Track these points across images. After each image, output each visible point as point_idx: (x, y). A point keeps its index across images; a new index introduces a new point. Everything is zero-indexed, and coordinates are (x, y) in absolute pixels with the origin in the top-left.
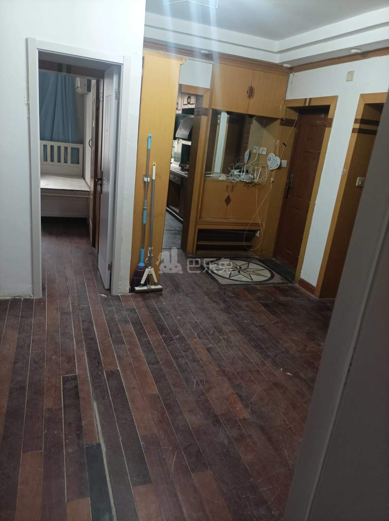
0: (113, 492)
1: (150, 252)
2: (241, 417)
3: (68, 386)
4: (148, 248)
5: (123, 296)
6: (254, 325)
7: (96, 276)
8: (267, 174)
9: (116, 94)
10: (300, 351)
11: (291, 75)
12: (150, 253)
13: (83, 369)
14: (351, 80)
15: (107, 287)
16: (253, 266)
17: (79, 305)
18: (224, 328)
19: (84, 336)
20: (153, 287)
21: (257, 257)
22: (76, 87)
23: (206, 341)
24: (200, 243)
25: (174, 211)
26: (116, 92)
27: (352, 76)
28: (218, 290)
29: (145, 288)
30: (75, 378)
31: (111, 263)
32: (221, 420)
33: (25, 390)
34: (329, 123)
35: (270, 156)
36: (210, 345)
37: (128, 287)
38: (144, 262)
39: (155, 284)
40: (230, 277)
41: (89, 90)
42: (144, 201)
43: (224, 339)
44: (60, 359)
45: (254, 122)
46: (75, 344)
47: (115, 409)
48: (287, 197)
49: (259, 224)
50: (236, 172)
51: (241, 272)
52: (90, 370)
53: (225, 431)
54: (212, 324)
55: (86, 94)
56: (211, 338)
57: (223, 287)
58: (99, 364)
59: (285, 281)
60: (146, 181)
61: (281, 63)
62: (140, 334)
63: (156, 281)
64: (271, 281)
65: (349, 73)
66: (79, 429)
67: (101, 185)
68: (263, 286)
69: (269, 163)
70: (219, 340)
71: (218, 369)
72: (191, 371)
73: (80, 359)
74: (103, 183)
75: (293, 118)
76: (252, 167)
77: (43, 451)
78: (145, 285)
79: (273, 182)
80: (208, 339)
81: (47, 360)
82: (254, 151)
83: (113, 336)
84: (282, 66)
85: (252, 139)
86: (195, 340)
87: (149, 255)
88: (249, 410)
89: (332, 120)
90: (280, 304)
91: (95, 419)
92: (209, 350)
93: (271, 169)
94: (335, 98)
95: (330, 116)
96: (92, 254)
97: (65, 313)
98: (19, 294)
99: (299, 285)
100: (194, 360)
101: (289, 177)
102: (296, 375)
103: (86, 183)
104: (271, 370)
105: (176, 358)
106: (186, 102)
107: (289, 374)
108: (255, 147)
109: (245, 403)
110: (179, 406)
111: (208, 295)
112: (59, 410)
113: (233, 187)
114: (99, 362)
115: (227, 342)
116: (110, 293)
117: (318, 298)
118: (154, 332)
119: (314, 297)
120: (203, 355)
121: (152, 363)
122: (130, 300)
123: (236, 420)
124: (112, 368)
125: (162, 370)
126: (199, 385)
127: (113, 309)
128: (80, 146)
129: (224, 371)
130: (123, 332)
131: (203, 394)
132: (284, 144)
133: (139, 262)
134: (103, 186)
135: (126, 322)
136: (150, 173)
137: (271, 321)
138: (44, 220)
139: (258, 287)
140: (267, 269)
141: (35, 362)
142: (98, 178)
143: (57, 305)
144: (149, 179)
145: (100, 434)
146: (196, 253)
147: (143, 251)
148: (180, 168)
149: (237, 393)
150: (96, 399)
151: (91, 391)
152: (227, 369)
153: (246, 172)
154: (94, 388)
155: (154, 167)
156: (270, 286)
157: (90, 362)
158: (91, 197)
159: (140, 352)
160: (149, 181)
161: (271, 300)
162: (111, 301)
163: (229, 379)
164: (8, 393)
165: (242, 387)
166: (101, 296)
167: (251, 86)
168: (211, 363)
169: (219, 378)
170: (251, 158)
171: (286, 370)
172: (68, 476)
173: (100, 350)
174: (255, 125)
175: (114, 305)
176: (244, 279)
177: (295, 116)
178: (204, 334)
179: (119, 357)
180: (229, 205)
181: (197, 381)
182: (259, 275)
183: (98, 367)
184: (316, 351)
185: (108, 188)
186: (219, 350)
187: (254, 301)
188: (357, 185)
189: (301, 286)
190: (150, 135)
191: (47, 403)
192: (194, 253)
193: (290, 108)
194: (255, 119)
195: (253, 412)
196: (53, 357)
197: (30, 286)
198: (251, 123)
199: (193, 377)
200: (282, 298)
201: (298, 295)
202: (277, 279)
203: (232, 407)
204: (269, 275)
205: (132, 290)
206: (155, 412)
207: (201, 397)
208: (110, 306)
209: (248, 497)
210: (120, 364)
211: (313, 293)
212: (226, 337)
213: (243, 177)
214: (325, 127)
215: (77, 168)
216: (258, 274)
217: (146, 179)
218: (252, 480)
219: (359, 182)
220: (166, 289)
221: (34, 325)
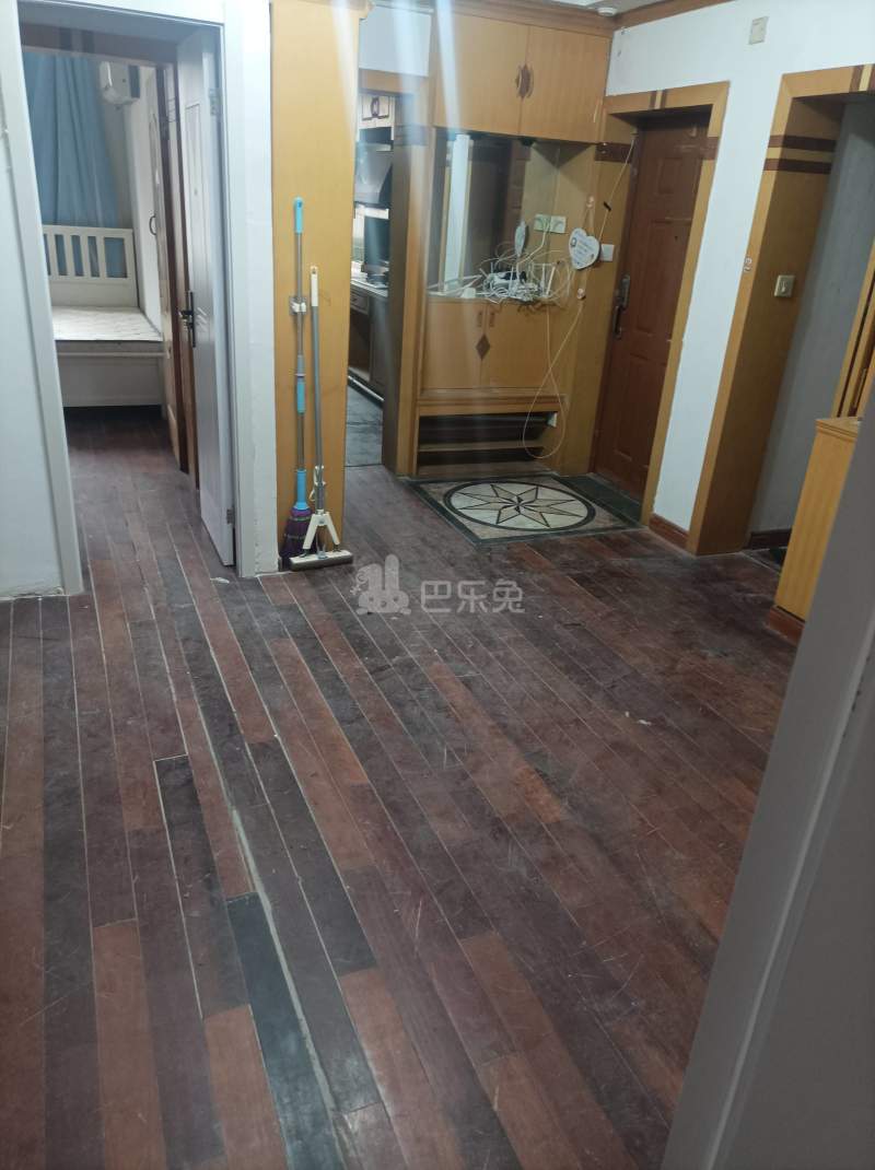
0: (297, 988)
1: (318, 477)
2: (551, 818)
3: (172, 780)
4: (313, 467)
5: (267, 579)
6: (560, 622)
7: (200, 539)
8: (569, 281)
9: (212, 103)
10: (662, 673)
11: (617, 34)
12: (319, 480)
13: (199, 742)
14: (762, 41)
15: (228, 560)
16: (546, 494)
17: (169, 605)
18: (495, 634)
19: (192, 671)
20: (331, 555)
21: (555, 473)
22: (103, 85)
23: (461, 665)
24: (427, 448)
25: (358, 379)
26: (211, 97)
27: (763, 29)
28: (475, 553)
29: (313, 558)
30: (184, 763)
31: (233, 506)
32: (509, 829)
33: (79, 796)
34: (709, 149)
35: (573, 235)
36: (470, 674)
37: (274, 557)
38: (307, 500)
39: (336, 548)
40: (498, 522)
41: (136, 93)
42: (297, 359)
43: (498, 657)
44: (146, 725)
45: (534, 154)
46: (173, 691)
47: (281, 822)
48: (617, 331)
49: (555, 397)
50: (498, 279)
51: (522, 510)
52: (214, 744)
53: (520, 850)
54: (470, 628)
55: (129, 103)
56: (471, 658)
57: (486, 546)
58: (231, 730)
59: (619, 523)
60: (297, 310)
61: (594, 5)
62: (314, 659)
63: (337, 542)
64: (589, 526)
65: (756, 23)
66: (207, 868)
67: (192, 326)
68: (572, 536)
69: (573, 252)
70: (489, 662)
71: (490, 723)
72: (434, 730)
73: (190, 720)
74: (196, 320)
75: (626, 142)
76: (534, 264)
77: (136, 919)
78: (313, 551)
79: (584, 298)
80: (463, 660)
81: (116, 730)
82: (538, 226)
83: (256, 668)
84: (596, 13)
85: (530, 196)
86: (436, 664)
87: (316, 484)
88: (566, 803)
89: (716, 140)
90: (613, 574)
91: (239, 846)
92: (467, 683)
93: (579, 267)
94: (724, 86)
95: (711, 132)
96: (183, 488)
97: (140, 625)
98: (31, 588)
99: (651, 528)
100: (439, 708)
101: (619, 285)
102: (659, 724)
103: (150, 322)
104: (604, 717)
105: (399, 705)
106: (368, 114)
107: (643, 722)
108: (538, 216)
109: (557, 791)
110: (417, 807)
111: (452, 565)
112: (158, 831)
113: (493, 314)
114: (232, 725)
115: (506, 665)
116: (237, 574)
117: (694, 557)
118: (344, 654)
119: (687, 554)
120: (457, 695)
121: (350, 720)
122: (283, 587)
123: (541, 827)
124: (261, 736)
125: (371, 734)
126: (454, 760)
127: (247, 610)
128: (124, 234)
129: (505, 726)
130: (276, 657)
131: (465, 776)
132: (605, 205)
133: (296, 500)
134: (197, 328)
135: (282, 636)
136: (305, 293)
137: (596, 612)
138: (72, 415)
139: (562, 539)
140: (580, 499)
141: (90, 735)
142: (182, 308)
143: (121, 608)
144: (303, 305)
145: (255, 875)
146: (417, 473)
147: (302, 476)
148: (365, 275)
149: (537, 771)
150: (237, 803)
151: (223, 788)
152: (511, 722)
153: (521, 278)
154: (229, 781)
155: (314, 278)
156: (588, 537)
157: (211, 727)
158: (168, 355)
159: (320, 697)
160: (304, 310)
161: (592, 566)
162: (241, 592)
163: (518, 742)
164: (40, 805)
165: (546, 756)
166: (216, 582)
167: (526, 67)
168: (474, 711)
169: (497, 741)
170: (530, 244)
171: (636, 715)
172: (198, 965)
173: (230, 700)
174: (535, 162)
175: (248, 600)
176: (531, 525)
177: (628, 135)
178: (454, 651)
179: (275, 713)
180: (487, 357)
181: (449, 752)
182: (561, 513)
183: (230, 736)
184: (698, 670)
185: (208, 330)
186: (489, 682)
187: (558, 573)
188: (776, 294)
189: (657, 532)
190: (299, 199)
191: (131, 819)
192: (414, 472)
193: (616, 115)
194: (537, 149)
195: (575, 807)
196: (129, 723)
197: (55, 569)
198: (526, 158)
199: (439, 743)
200: (616, 562)
201: (650, 552)
202: (603, 519)
203: (528, 800)
204: (584, 512)
205: (285, 564)
206: (367, 823)
207: (463, 784)
208: (241, 602)
209: (581, 978)
210: (279, 726)
211: (683, 546)
212: (501, 653)
213: (514, 289)
214: (702, 158)
215: (122, 286)
216: (557, 511)
217: (296, 307)
218: (584, 943)
219: (781, 288)
220: (359, 557)
221: (76, 654)
